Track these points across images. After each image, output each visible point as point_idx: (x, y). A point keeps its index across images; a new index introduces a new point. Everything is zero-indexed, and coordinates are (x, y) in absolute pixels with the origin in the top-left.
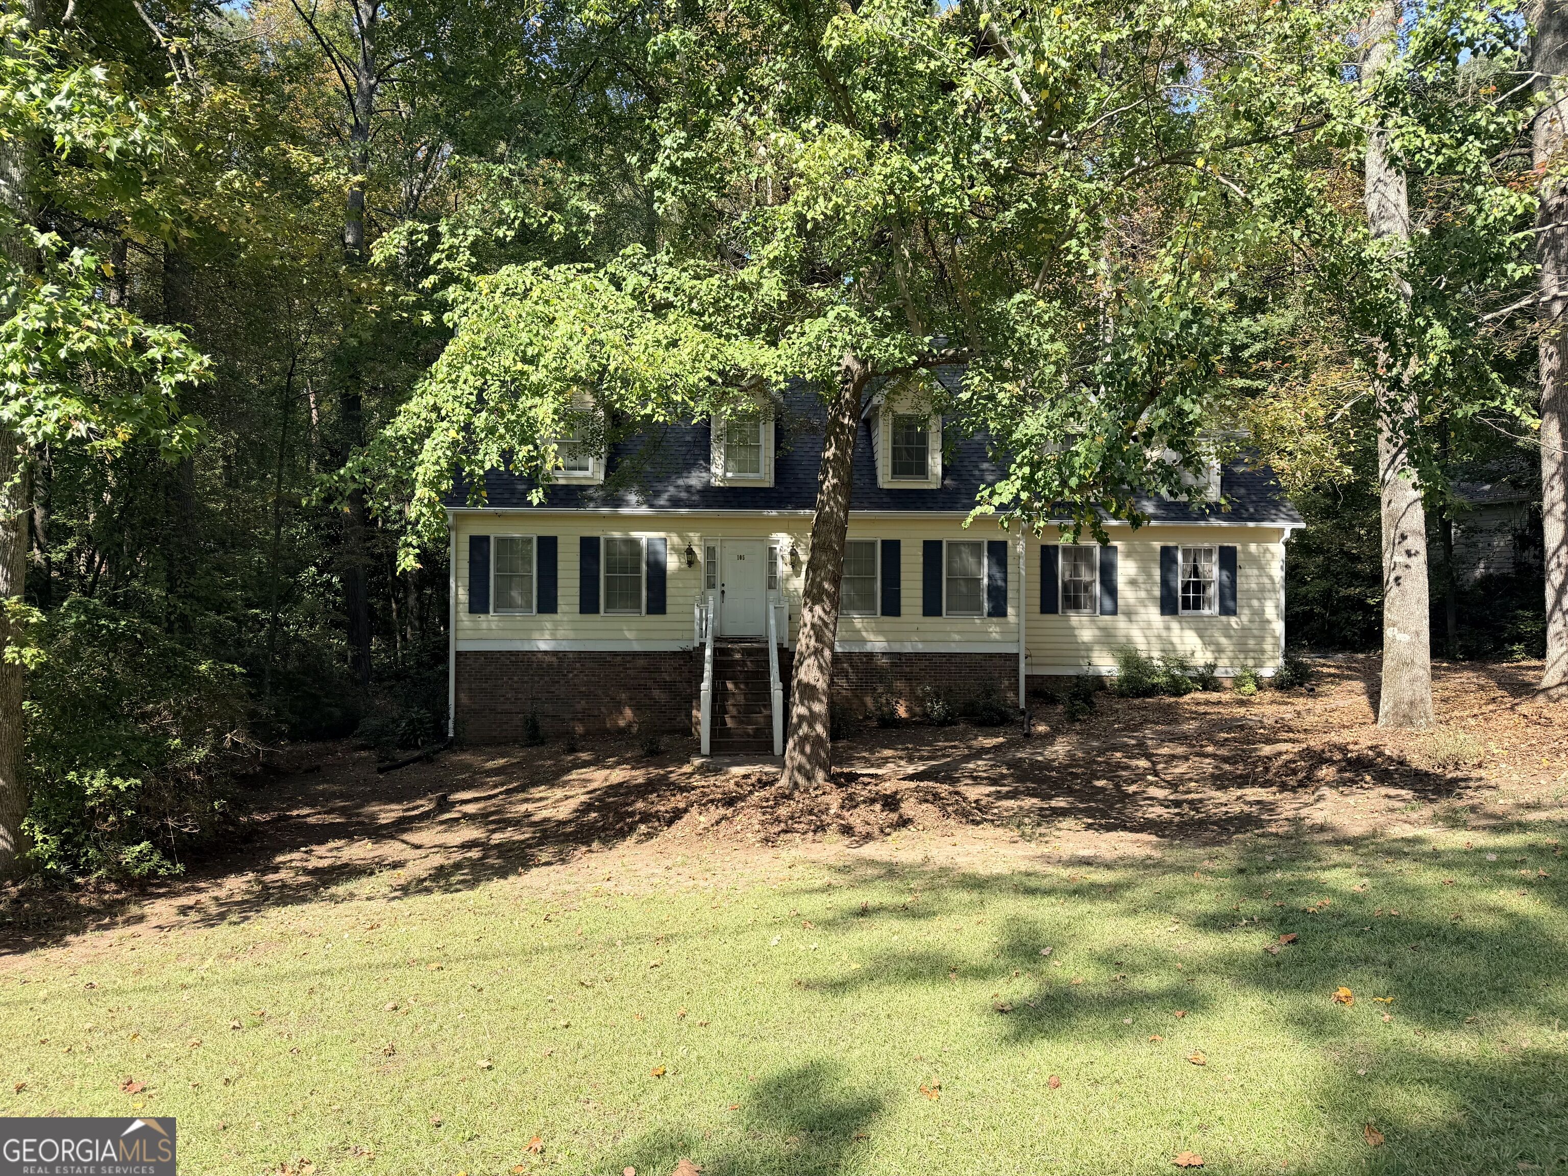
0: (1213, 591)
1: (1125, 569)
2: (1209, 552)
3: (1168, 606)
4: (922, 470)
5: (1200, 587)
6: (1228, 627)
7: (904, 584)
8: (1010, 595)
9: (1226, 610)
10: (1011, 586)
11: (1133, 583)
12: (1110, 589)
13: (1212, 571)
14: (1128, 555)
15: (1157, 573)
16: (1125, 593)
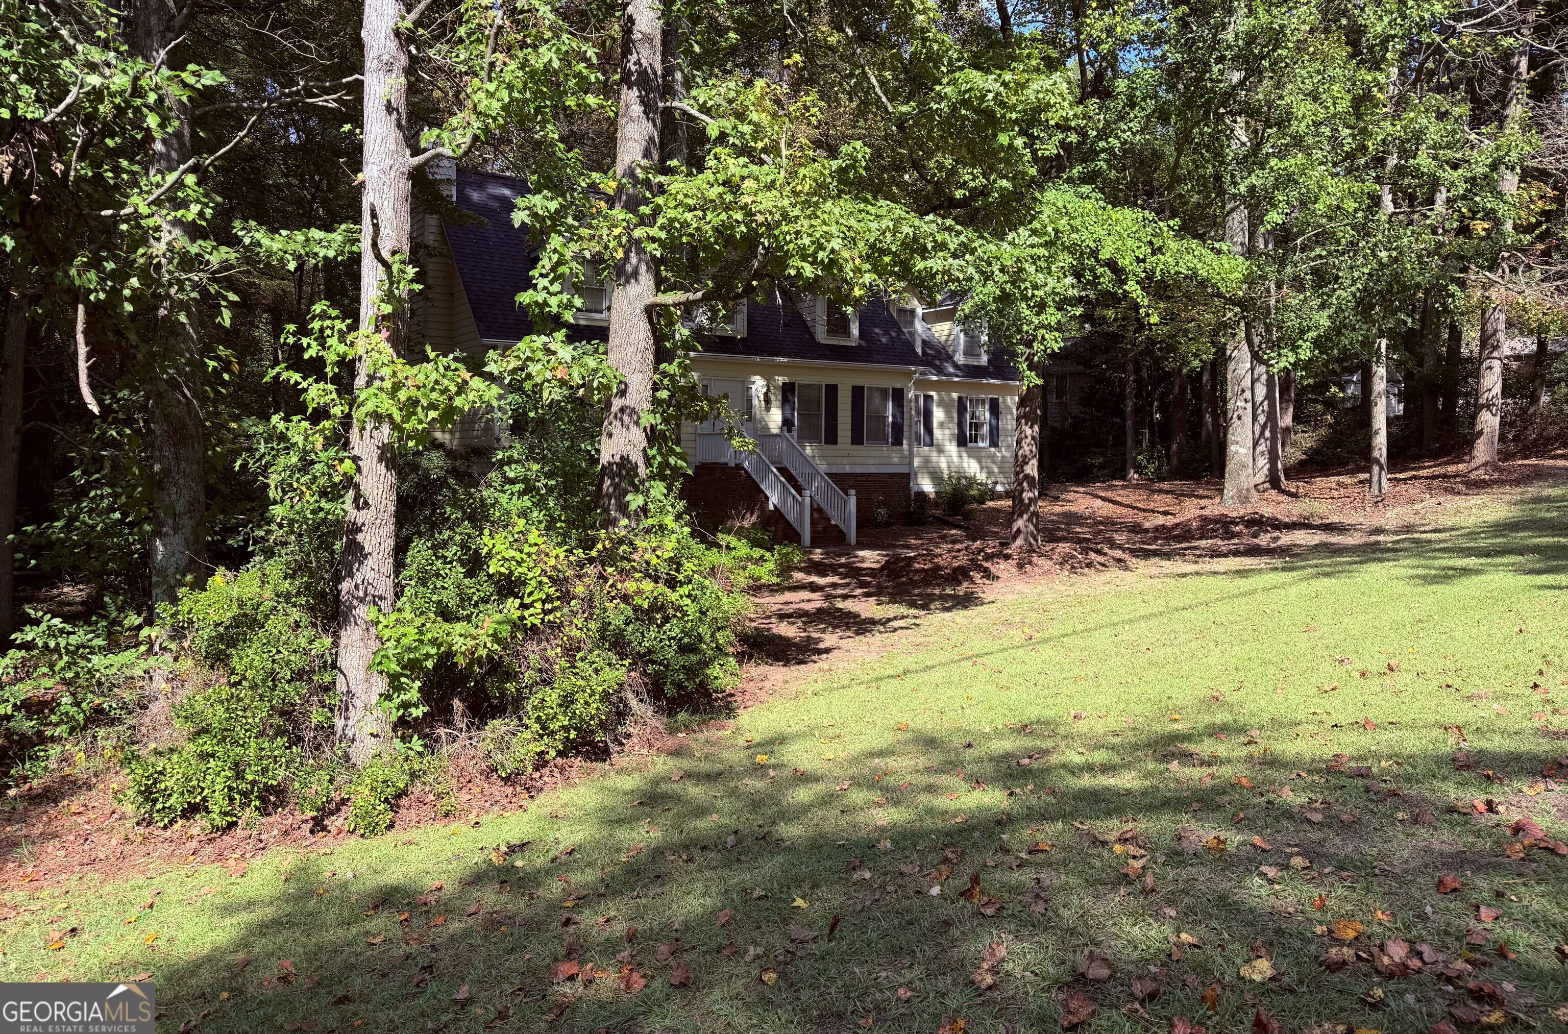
0: (986, 429)
1: (938, 414)
2: (983, 402)
3: (962, 441)
4: (846, 332)
5: (977, 426)
6: (994, 455)
7: (840, 420)
8: (906, 428)
9: (994, 444)
10: (906, 422)
11: (942, 425)
12: (929, 430)
13: (985, 414)
14: (940, 404)
15: (955, 416)
16: (937, 433)
